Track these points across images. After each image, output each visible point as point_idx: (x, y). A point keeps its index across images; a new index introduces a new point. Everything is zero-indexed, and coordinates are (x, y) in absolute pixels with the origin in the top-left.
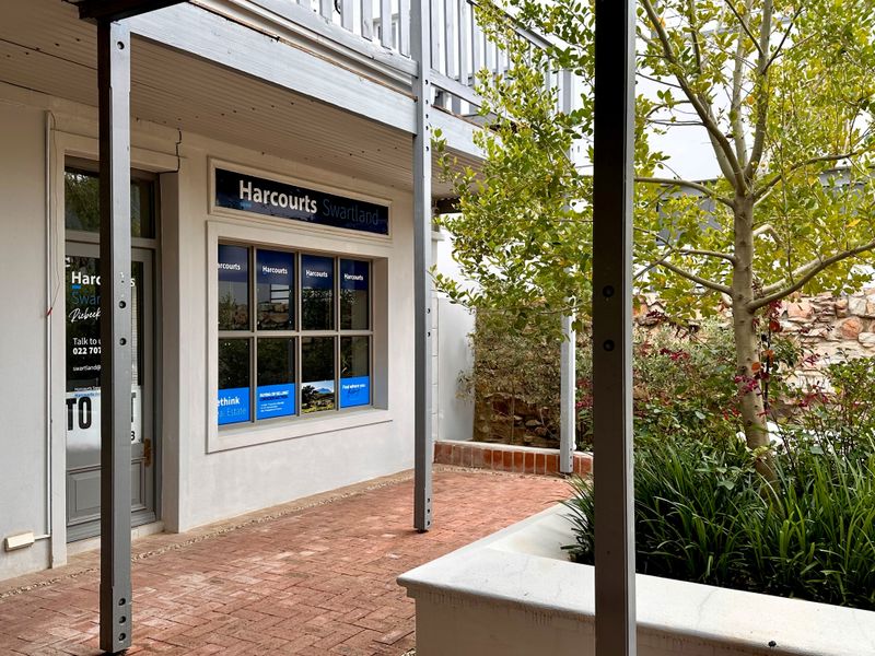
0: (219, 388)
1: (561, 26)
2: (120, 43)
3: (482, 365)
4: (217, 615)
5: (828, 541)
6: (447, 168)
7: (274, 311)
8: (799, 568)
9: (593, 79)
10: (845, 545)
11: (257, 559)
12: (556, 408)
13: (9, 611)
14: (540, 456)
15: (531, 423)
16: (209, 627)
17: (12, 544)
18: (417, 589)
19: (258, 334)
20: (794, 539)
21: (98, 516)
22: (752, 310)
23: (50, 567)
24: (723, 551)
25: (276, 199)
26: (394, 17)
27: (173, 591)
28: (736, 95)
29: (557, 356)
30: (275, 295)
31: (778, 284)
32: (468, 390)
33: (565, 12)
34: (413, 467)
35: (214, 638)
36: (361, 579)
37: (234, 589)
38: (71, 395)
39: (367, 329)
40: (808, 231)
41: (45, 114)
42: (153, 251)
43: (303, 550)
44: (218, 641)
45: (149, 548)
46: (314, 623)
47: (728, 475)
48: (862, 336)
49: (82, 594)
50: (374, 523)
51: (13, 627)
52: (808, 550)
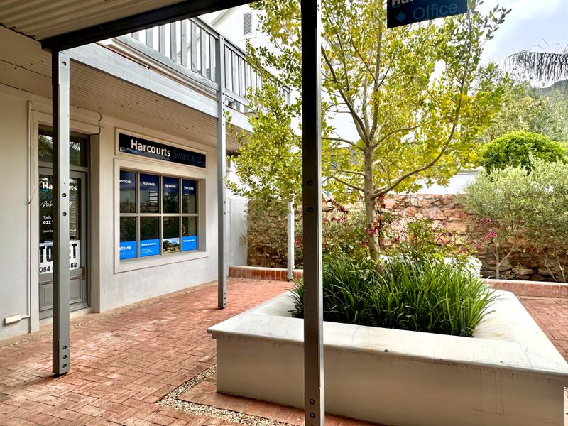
0: (121, 241)
1: (286, 64)
2: (64, 62)
3: (251, 230)
4: (117, 352)
5: (408, 302)
6: (232, 130)
7: (150, 205)
8: (396, 315)
9: (301, 90)
10: (416, 303)
11: (139, 324)
12: (285, 250)
13: (4, 356)
14: (278, 272)
15: (274, 257)
16: (113, 358)
17: (8, 321)
18: (218, 335)
19: (140, 215)
20: (394, 302)
21: (52, 306)
22: (373, 198)
23: (30, 332)
24: (362, 309)
25: (150, 149)
26: (207, 70)
27: (95, 341)
28: (365, 101)
29: (286, 225)
30: (151, 199)
31: (384, 187)
32: (245, 242)
33: (288, 57)
34: (217, 279)
35: (114, 364)
36: (191, 332)
37: (127, 339)
38: (42, 245)
39: (196, 213)
40: (397, 161)
41: (28, 102)
42: (86, 173)
43: (162, 319)
44: (117, 365)
45: (84, 321)
46: (167, 354)
47: (363, 273)
48: (416, 215)
49: (45, 345)
50: (199, 305)
51: (6, 364)
52: (400, 306)
